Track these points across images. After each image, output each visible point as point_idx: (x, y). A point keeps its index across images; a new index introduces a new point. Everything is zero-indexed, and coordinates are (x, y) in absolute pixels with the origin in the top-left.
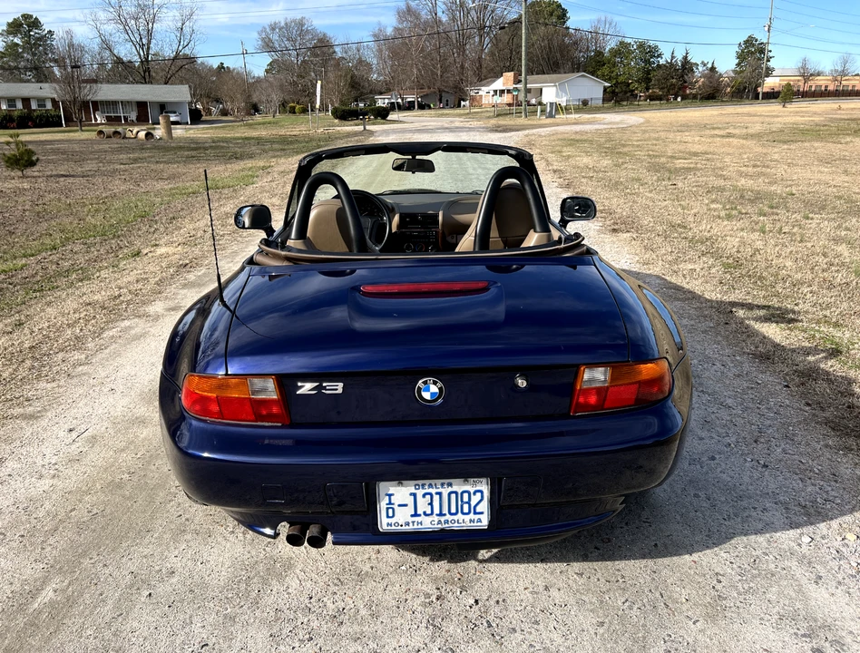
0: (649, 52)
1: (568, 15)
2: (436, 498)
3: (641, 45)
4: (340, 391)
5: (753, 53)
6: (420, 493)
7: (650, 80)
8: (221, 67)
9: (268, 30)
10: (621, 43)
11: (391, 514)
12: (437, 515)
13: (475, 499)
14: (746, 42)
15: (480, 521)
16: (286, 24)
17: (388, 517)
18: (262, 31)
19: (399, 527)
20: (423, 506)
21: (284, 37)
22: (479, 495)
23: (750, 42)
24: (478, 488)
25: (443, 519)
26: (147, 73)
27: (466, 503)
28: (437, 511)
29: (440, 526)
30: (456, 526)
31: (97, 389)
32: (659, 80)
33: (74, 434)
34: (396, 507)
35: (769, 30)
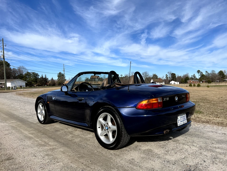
0: (36, 75)
1: (10, 65)
3: (34, 73)
5: (61, 76)
6: (181, 117)
7: (37, 81)
10: (28, 72)
12: (183, 121)
14: (59, 73)
15: (186, 121)
17: (178, 123)
23: (60, 73)
24: (185, 115)
27: (185, 118)
32: (39, 81)
34: (179, 121)
35: (64, 71)
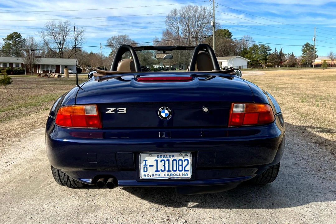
0: (266, 49)
1: (232, 35)
2: (167, 162)
3: (262, 46)
4: (125, 112)
5: (309, 49)
6: (159, 160)
7: (267, 59)
8: (92, 53)
9: (111, 39)
10: (254, 45)
11: (146, 170)
12: (167, 171)
13: (185, 163)
14: (305, 45)
15: (187, 175)
16: (119, 37)
17: (144, 171)
18: (109, 40)
19: (149, 177)
20: (161, 167)
21: (118, 42)
22: (186, 161)
23: (307, 45)
24: (186, 158)
25: (170, 173)
26: (61, 55)
27: (181, 165)
28: (167, 169)
29: (168, 177)
30: (176, 177)
31: (21, 149)
32: (270, 59)
33: (8, 164)
34: (148, 166)
35: (315, 41)
